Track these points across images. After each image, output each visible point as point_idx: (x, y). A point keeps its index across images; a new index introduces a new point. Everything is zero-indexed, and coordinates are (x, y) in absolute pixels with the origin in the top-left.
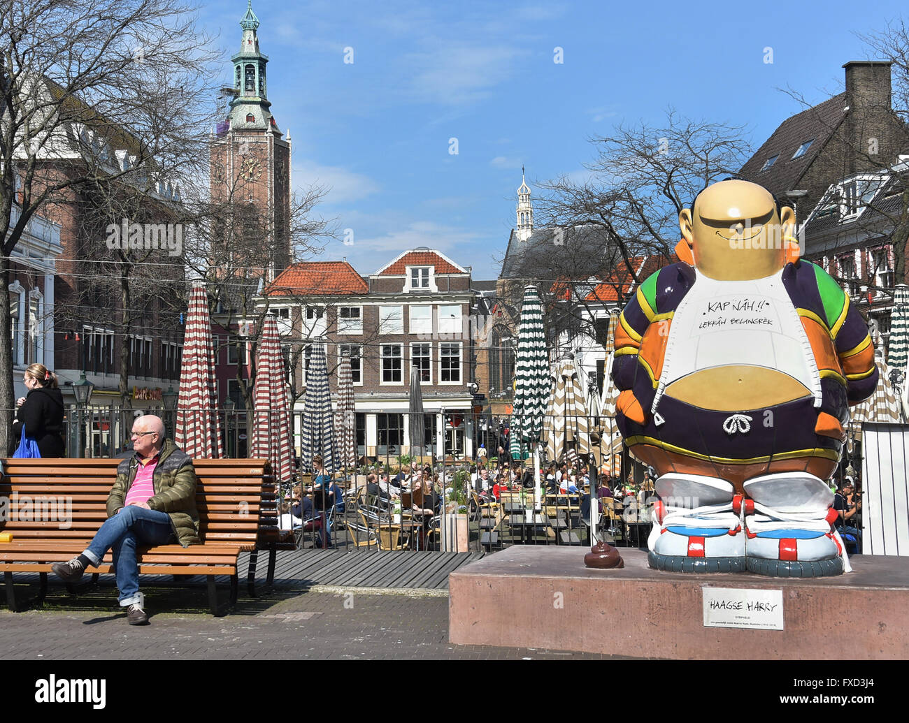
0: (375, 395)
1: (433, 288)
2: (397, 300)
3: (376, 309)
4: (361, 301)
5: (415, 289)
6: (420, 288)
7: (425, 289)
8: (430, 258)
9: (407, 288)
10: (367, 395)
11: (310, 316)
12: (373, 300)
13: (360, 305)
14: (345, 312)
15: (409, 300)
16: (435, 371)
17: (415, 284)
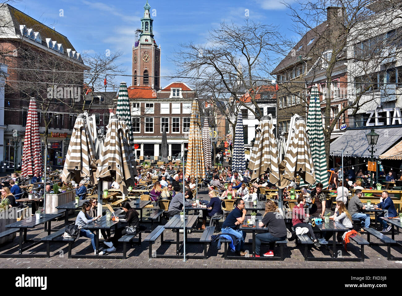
0: (158, 137)
1: (181, 96)
2: (167, 101)
3: (159, 104)
4: (154, 101)
5: (174, 97)
6: (176, 96)
7: (178, 97)
8: (181, 85)
9: (171, 96)
10: (155, 137)
11: (134, 106)
12: (158, 101)
13: (153, 103)
14: (148, 105)
15: (172, 101)
16: (181, 128)
17: (174, 95)
